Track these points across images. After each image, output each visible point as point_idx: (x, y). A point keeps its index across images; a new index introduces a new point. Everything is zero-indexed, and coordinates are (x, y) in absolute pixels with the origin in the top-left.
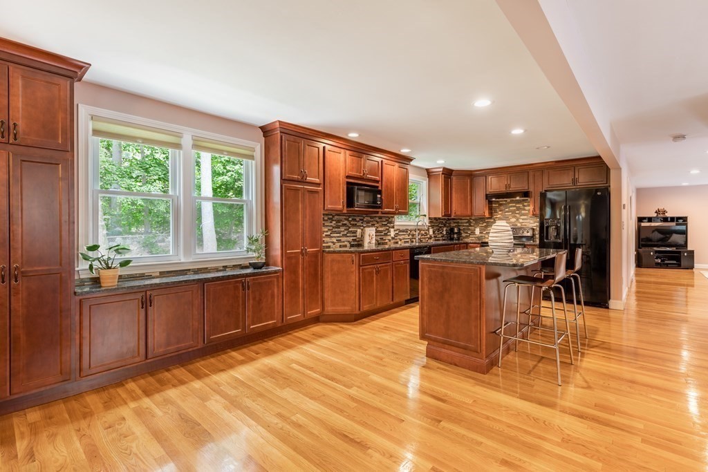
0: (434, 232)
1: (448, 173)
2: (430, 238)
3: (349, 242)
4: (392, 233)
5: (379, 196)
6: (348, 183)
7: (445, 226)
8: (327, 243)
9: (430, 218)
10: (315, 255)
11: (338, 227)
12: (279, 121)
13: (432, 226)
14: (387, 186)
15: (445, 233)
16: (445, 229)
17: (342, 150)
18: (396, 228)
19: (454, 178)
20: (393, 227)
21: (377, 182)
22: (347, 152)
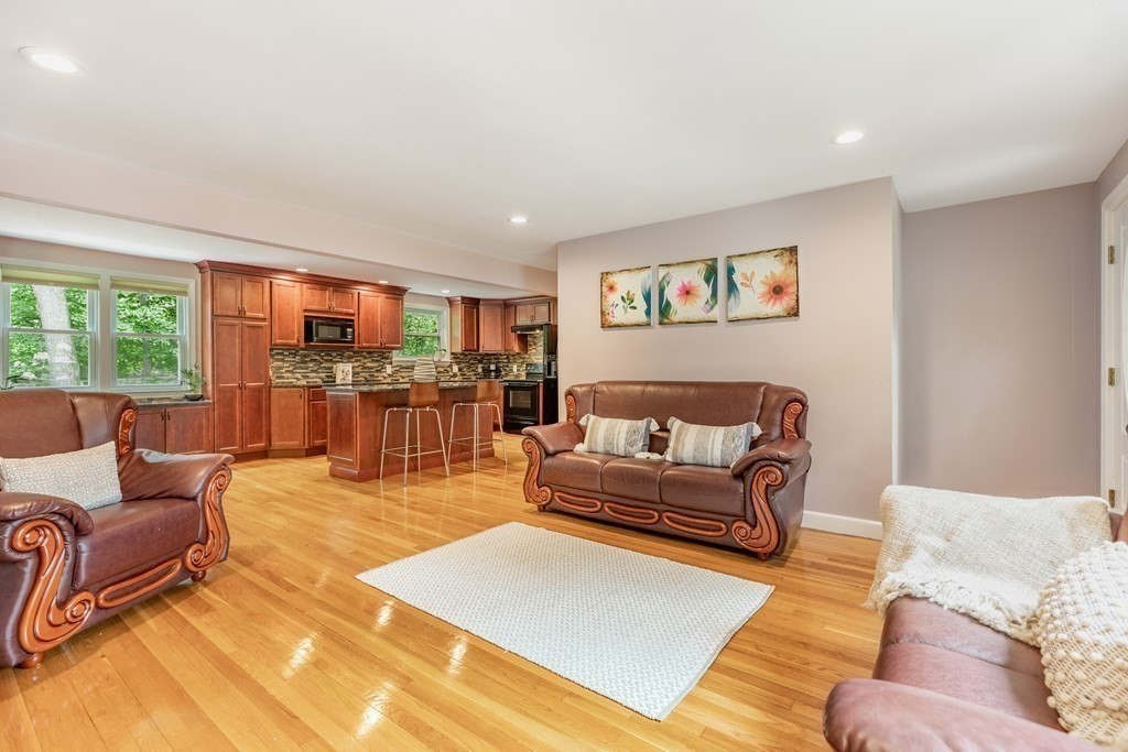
0: (460, 370)
1: (472, 304)
2: (455, 375)
3: (320, 378)
4: (389, 370)
5: (349, 330)
6: (306, 316)
7: (480, 362)
8: (288, 378)
9: (452, 354)
10: (259, 390)
11: (306, 362)
12: (209, 262)
13: (458, 363)
14: (367, 319)
15: (480, 370)
16: (480, 366)
17: (298, 284)
18: (394, 364)
19: (481, 308)
20: (391, 363)
21: (353, 315)
22: (305, 285)
